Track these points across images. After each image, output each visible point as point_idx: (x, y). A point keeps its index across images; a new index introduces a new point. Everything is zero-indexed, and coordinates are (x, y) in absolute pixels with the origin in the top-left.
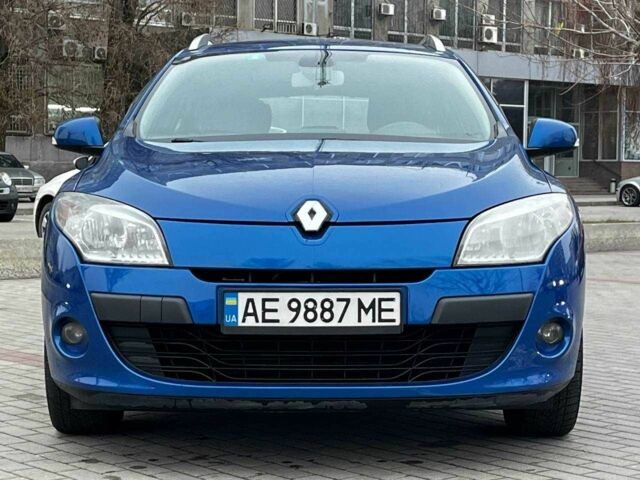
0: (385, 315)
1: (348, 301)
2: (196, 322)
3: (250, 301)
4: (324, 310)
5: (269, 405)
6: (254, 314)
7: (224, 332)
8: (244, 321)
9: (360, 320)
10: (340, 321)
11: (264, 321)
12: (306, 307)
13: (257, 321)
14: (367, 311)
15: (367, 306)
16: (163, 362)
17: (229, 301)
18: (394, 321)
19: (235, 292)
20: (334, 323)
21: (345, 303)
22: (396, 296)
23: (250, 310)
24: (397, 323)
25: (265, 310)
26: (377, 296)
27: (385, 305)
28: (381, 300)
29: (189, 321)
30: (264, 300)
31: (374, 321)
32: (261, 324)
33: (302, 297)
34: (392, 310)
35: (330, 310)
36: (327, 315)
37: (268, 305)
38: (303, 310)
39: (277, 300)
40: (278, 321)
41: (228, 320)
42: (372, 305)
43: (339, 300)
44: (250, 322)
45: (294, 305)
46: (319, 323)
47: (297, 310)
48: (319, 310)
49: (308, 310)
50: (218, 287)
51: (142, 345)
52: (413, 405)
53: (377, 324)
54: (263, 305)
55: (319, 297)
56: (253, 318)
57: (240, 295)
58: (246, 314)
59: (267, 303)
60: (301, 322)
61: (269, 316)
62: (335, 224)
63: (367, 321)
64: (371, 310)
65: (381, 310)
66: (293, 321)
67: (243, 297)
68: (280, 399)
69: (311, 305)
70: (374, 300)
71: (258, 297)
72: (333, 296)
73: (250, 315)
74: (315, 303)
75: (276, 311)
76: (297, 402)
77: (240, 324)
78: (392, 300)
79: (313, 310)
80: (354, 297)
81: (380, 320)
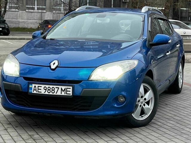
0: (68, 93)
1: (58, 88)
2: (23, 91)
3: (35, 86)
4: (52, 90)
5: (40, 114)
6: (36, 90)
7: (29, 94)
8: (33, 91)
9: (61, 94)
10: (56, 93)
11: (38, 92)
12: (48, 89)
13: (36, 92)
14: (63, 91)
15: (63, 90)
16: (18, 100)
17: (30, 86)
18: (70, 94)
19: (32, 84)
20: (55, 94)
21: (57, 89)
22: (71, 87)
23: (35, 89)
24: (71, 95)
25: (38, 89)
26: (66, 87)
27: (68, 90)
28: (67, 88)
29: (21, 91)
30: (38, 87)
31: (65, 94)
32: (37, 93)
33: (47, 86)
34: (70, 91)
35: (54, 90)
36: (53, 92)
37: (39, 88)
38: (47, 90)
39: (41, 87)
40: (41, 92)
41: (30, 91)
42: (65, 90)
43: (56, 88)
44: (35, 92)
45: (45, 88)
46: (51, 93)
47: (46, 90)
48: (51, 90)
49: (48, 90)
50: (28, 82)
51: (13, 96)
52: (75, 117)
53: (66, 95)
54: (38, 88)
55: (51, 87)
56: (35, 91)
57: (33, 84)
58: (34, 90)
59: (39, 87)
60: (46, 93)
61: (39, 91)
62: (59, 67)
63: (63, 94)
64: (64, 91)
65: (67, 91)
66: (45, 92)
67: (34, 85)
68: (42, 113)
69: (49, 89)
70: (65, 88)
71: (37, 85)
72: (55, 87)
73: (35, 90)
74: (50, 88)
75: (41, 89)
76: (46, 114)
77: (33, 92)
78: (70, 88)
79: (50, 90)
80: (60, 87)
81: (67, 94)
